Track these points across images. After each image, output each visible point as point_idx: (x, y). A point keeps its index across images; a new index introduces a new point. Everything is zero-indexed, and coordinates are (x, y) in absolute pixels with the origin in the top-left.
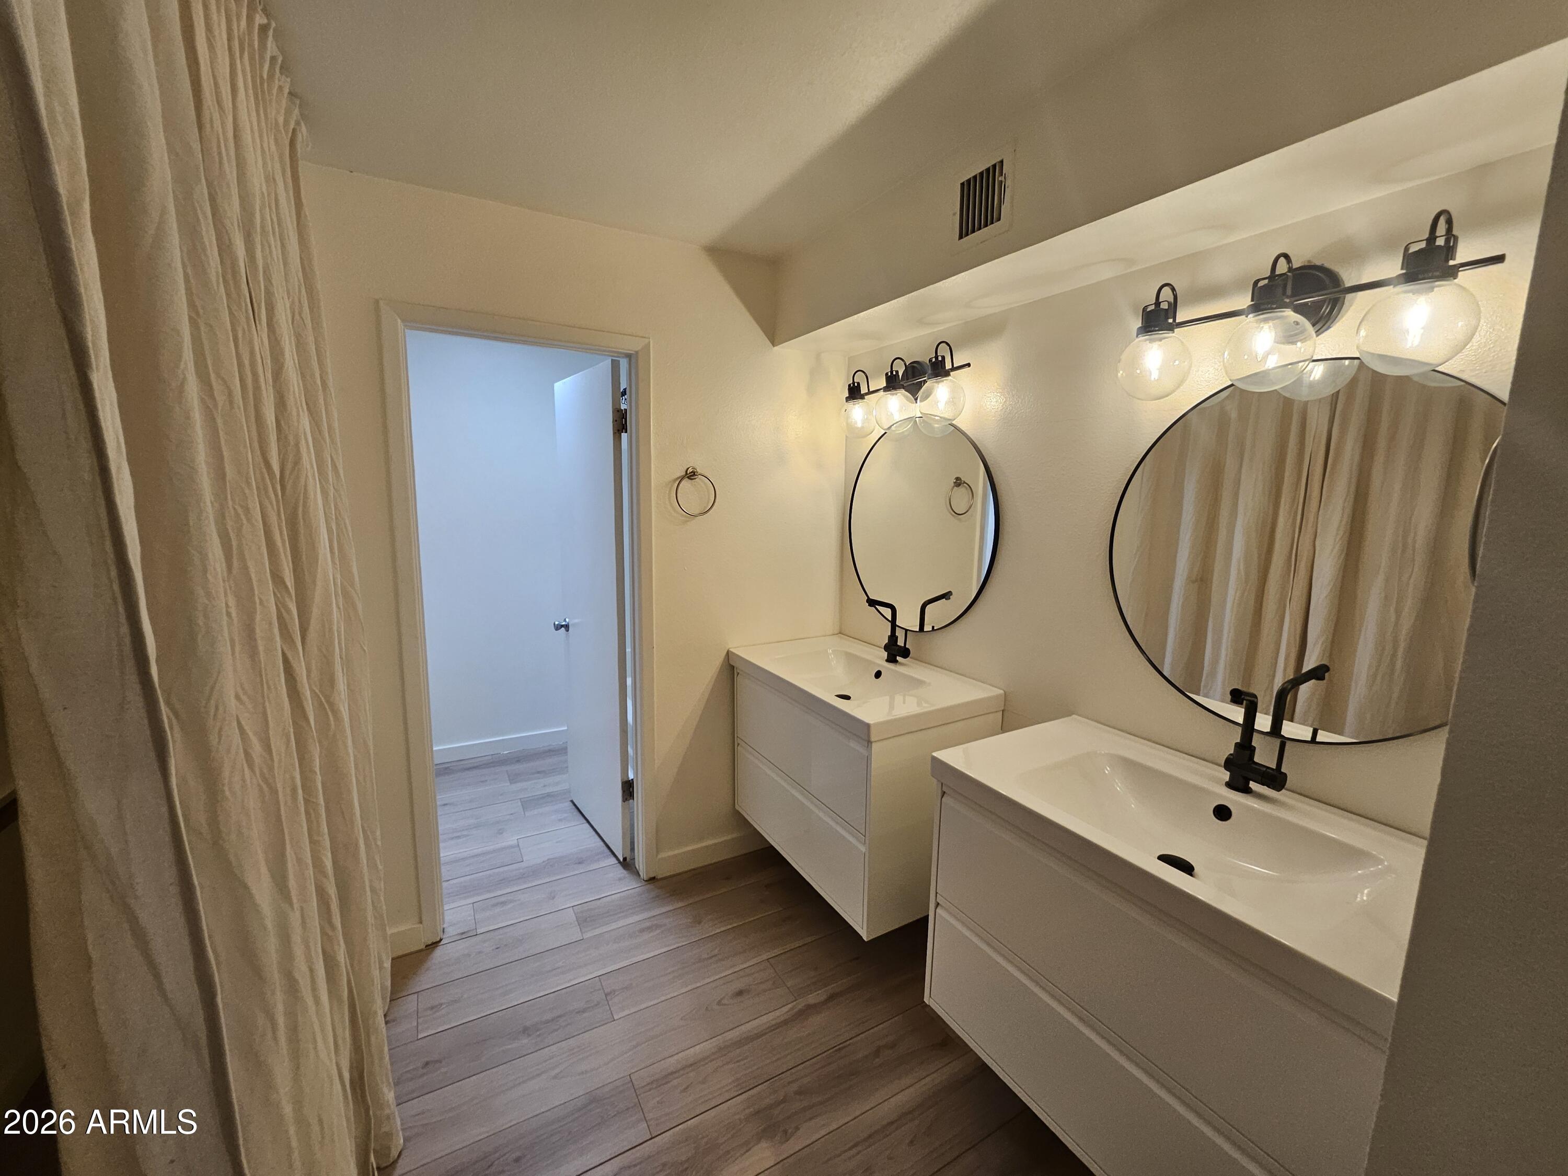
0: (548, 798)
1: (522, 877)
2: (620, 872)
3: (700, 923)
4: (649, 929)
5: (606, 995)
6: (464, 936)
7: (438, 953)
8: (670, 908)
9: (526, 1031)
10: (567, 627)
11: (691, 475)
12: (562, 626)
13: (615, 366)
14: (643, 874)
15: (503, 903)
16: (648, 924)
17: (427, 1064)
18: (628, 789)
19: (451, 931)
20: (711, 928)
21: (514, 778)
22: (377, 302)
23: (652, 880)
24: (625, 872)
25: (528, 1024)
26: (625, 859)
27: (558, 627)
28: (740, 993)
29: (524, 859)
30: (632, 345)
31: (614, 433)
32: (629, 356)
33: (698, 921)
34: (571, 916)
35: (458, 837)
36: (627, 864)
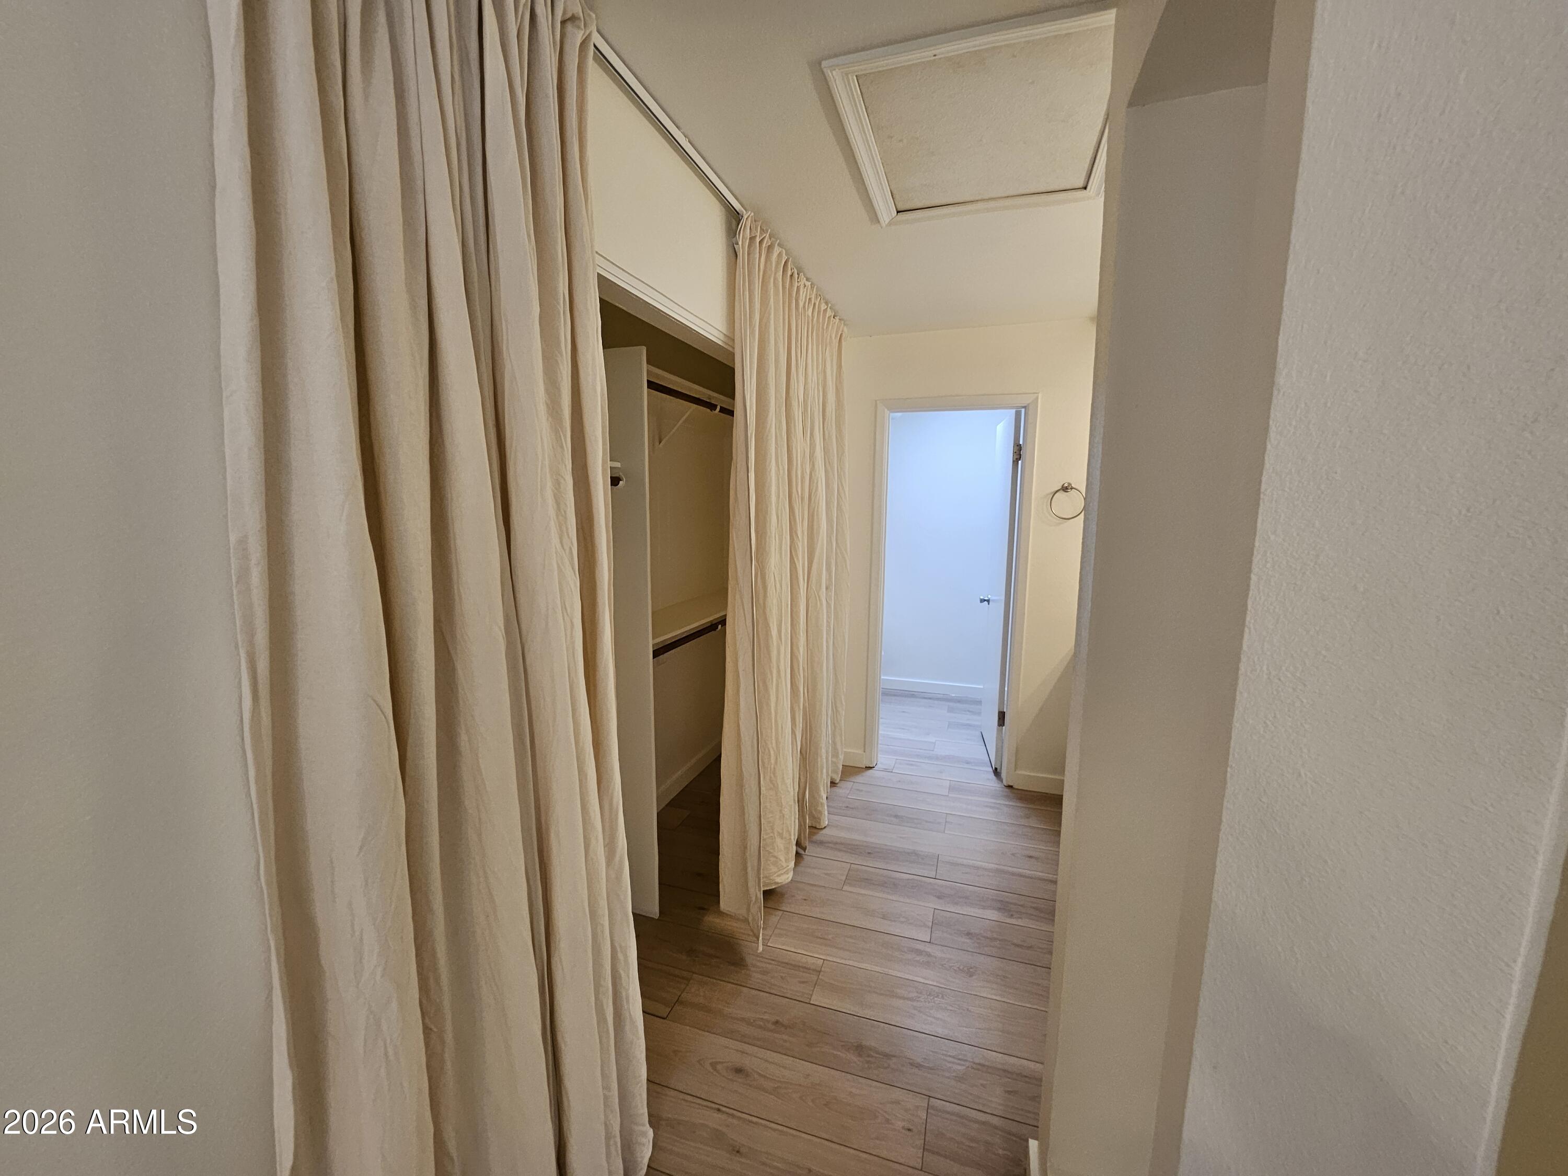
0: (969, 726)
1: (930, 758)
2: (992, 776)
3: (1028, 818)
4: (991, 807)
5: (946, 822)
6: (885, 770)
7: (871, 771)
8: (1014, 804)
9: (896, 816)
10: (988, 601)
11: (1065, 489)
12: (985, 600)
13: (1018, 415)
14: (1005, 783)
15: (912, 765)
16: (993, 805)
17: (847, 807)
18: (1002, 716)
19: (879, 766)
20: (1033, 822)
21: (951, 710)
22: (876, 401)
23: (1010, 787)
24: (994, 777)
25: (899, 814)
26: (996, 769)
27: (982, 601)
28: (1030, 857)
29: (935, 750)
30: (1025, 400)
31: (1013, 461)
32: (1025, 407)
33: (1027, 817)
34: (947, 784)
35: (903, 729)
36: (997, 772)
